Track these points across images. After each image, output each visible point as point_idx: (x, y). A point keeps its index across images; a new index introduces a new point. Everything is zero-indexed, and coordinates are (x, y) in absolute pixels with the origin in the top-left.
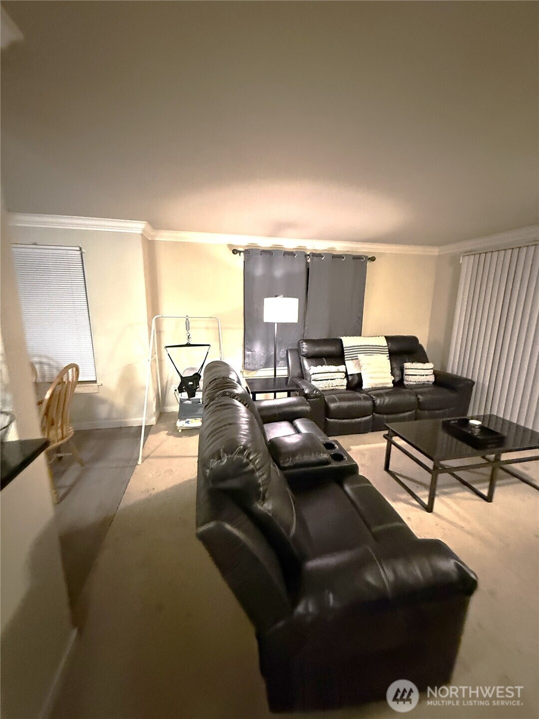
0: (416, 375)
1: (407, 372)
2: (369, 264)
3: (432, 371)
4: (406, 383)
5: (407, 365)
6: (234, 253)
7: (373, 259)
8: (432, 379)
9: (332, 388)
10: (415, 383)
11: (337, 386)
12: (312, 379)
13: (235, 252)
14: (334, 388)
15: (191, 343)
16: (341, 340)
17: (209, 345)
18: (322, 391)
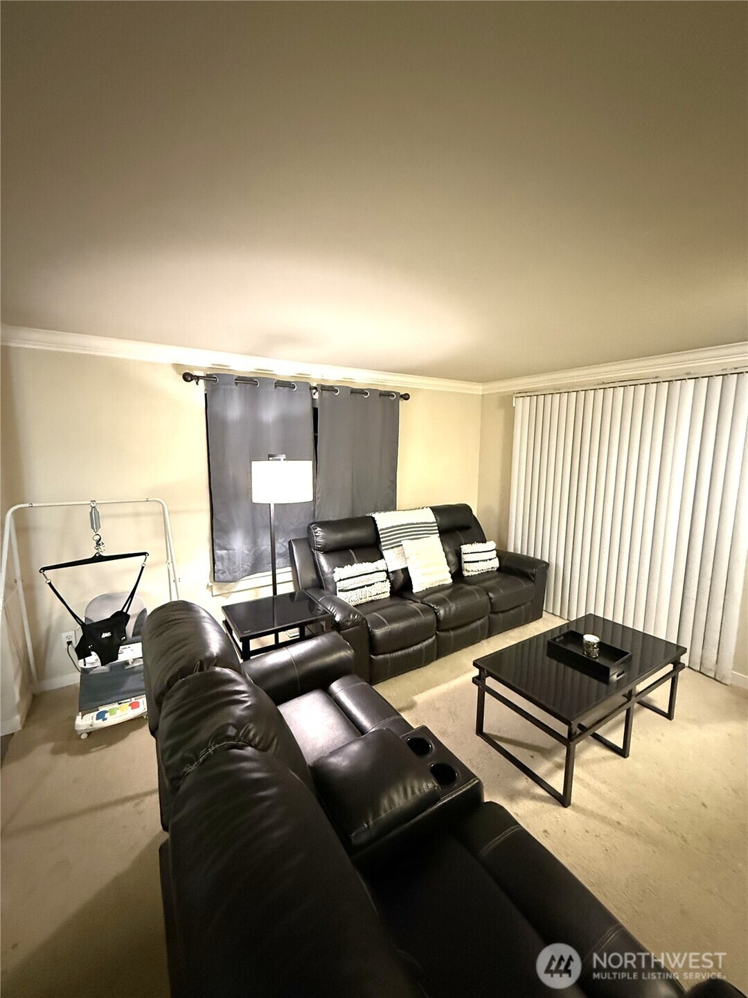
0: (478, 561)
1: (465, 558)
2: (402, 403)
3: (495, 552)
4: (466, 574)
5: (466, 548)
6: (185, 379)
7: (406, 397)
8: (495, 564)
9: (370, 599)
10: (477, 573)
11: (377, 594)
12: (338, 589)
13: (188, 377)
14: (373, 598)
15: (104, 554)
16: (373, 518)
17: (144, 554)
18: (355, 606)
